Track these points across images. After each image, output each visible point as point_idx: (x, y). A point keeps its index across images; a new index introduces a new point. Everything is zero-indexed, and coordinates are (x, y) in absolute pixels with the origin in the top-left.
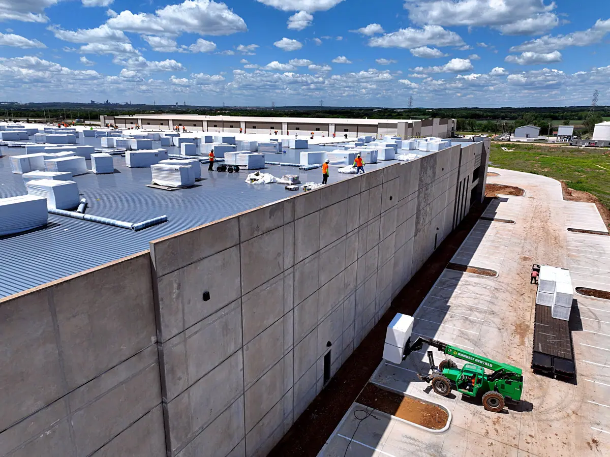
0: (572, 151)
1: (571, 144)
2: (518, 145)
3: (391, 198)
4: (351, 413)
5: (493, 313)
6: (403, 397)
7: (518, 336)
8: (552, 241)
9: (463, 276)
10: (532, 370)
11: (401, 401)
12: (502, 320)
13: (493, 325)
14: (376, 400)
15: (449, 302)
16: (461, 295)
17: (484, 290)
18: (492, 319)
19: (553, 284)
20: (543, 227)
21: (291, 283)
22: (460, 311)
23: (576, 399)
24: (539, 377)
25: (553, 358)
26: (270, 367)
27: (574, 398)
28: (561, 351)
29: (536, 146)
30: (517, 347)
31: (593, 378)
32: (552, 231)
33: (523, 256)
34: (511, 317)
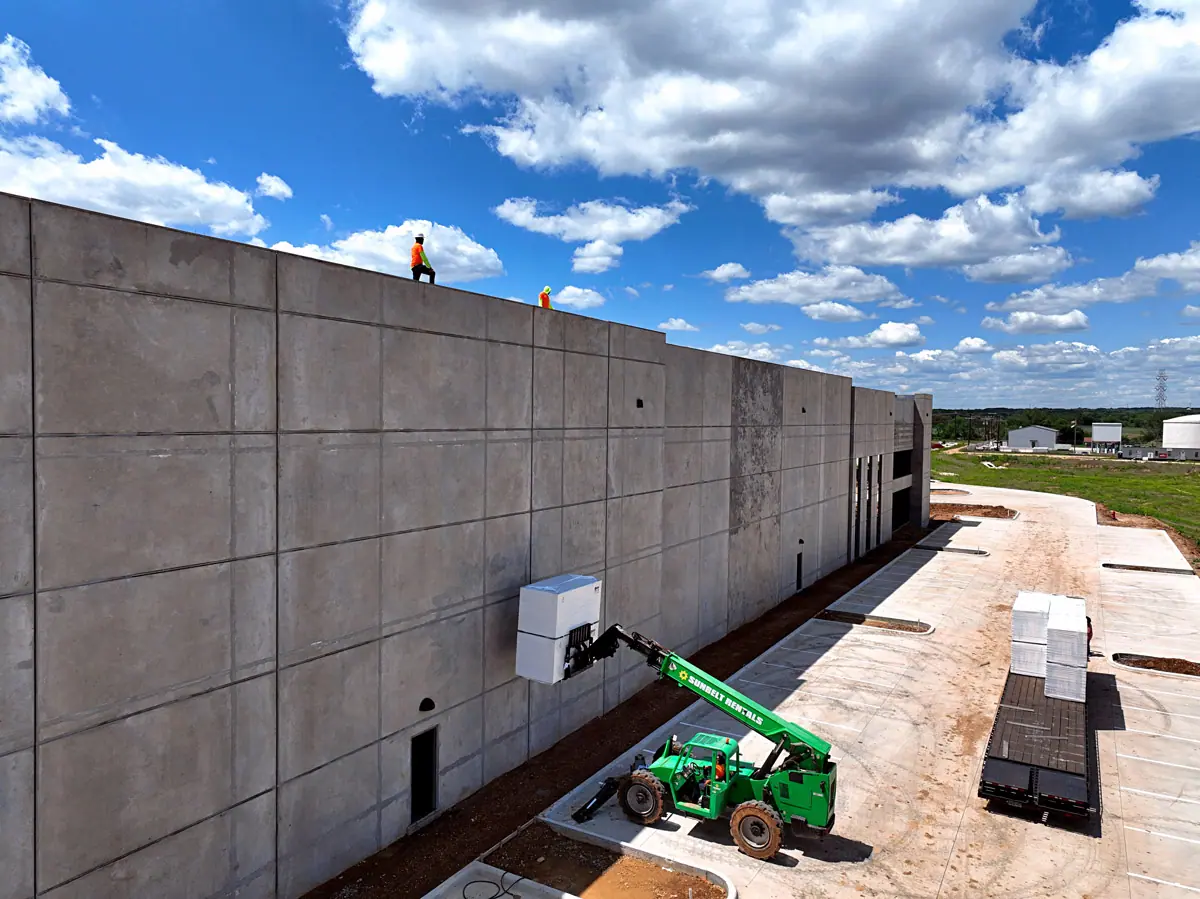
0: (1122, 468)
1: (1120, 456)
2: (1016, 458)
3: (640, 404)
4: (455, 885)
5: (906, 694)
6: (618, 854)
7: (959, 739)
8: (1068, 584)
9: (852, 631)
10: (985, 802)
11: (609, 864)
12: (925, 707)
13: (901, 715)
14: (541, 859)
15: (804, 674)
16: (837, 663)
17: (896, 655)
18: (901, 705)
19: (1044, 617)
20: (1050, 564)
21: (267, 475)
22: (827, 690)
23: (1097, 867)
24: (1000, 818)
25: (1034, 770)
26: (171, 696)
27: (1089, 866)
28: (1058, 757)
29: (1052, 459)
30: (954, 758)
31: (1145, 825)
32: (1068, 568)
33: (998, 604)
34: (952, 702)
